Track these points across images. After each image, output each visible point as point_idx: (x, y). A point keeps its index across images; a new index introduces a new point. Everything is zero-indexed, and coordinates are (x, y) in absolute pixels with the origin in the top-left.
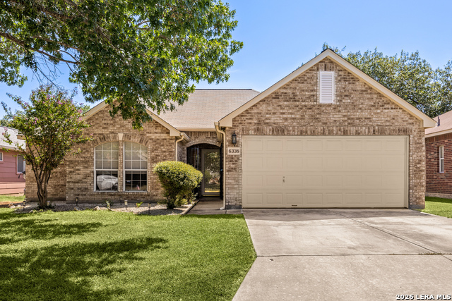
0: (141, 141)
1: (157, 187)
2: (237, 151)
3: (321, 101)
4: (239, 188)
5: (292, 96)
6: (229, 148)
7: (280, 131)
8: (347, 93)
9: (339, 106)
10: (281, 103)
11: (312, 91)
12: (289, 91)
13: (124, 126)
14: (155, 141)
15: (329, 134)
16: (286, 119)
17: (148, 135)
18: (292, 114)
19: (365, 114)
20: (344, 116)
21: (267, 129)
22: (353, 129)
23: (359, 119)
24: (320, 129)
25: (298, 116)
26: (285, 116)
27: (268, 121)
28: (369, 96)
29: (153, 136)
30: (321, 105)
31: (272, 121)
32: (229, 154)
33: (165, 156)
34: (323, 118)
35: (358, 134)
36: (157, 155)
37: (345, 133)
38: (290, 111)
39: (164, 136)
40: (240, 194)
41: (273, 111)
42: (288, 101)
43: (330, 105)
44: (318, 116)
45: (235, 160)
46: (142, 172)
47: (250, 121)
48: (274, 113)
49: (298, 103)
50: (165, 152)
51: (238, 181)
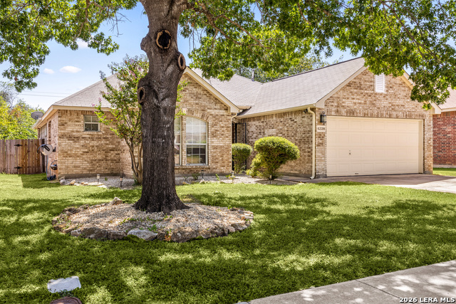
0: (203, 116)
1: (217, 160)
2: (324, 129)
3: (377, 90)
4: (325, 161)
5: (359, 85)
6: (318, 126)
7: (351, 113)
8: (391, 86)
9: (387, 95)
10: (352, 90)
11: (371, 82)
12: (357, 81)
13: (187, 101)
14: (215, 117)
15: (381, 117)
16: (355, 103)
17: (209, 111)
18: (359, 99)
19: (401, 102)
20: (390, 103)
21: (343, 111)
22: (394, 114)
23: (398, 105)
24: (376, 113)
25: (363, 102)
26: (354, 101)
27: (343, 104)
28: (403, 88)
29: (213, 112)
30: (376, 94)
31: (346, 105)
32: (318, 131)
33: (223, 131)
34: (377, 103)
35: (397, 117)
36: (216, 130)
37: (390, 116)
38: (358, 97)
39: (223, 112)
40: (325, 165)
41: (347, 96)
42: (356, 89)
43: (381, 94)
44: (375, 102)
45: (322, 136)
46: (201, 146)
47: (332, 104)
48: (348, 98)
49: (362, 91)
50: (223, 127)
51: (324, 153)
